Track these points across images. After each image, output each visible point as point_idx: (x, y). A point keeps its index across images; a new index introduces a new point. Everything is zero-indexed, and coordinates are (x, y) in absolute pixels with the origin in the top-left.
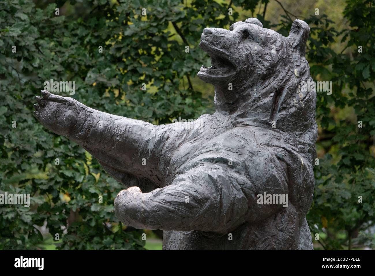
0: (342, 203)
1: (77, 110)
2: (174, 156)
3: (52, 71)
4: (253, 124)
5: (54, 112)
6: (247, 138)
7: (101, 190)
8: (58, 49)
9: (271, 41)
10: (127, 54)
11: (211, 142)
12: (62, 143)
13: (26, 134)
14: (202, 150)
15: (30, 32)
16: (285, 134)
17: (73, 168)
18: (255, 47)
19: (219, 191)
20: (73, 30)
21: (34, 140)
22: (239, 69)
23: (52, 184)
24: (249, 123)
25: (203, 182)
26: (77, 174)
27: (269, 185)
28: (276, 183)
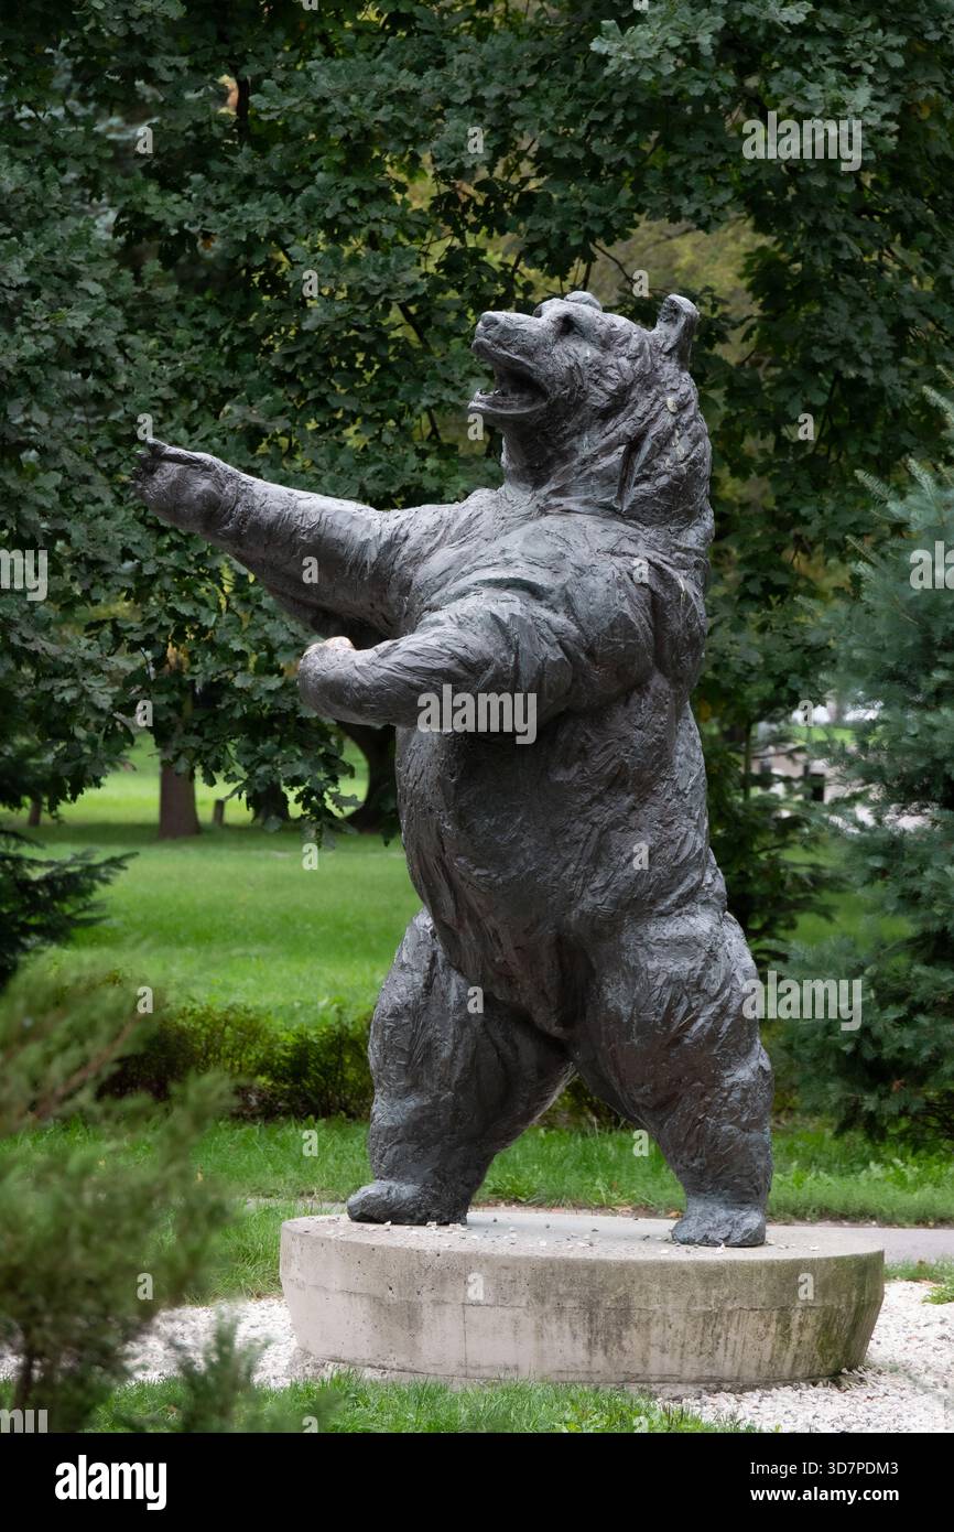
0: (744, 673)
1: (220, 481)
2: (419, 574)
3: (152, 399)
4: (582, 509)
5: (174, 483)
6: (571, 538)
7: (254, 644)
8: (165, 353)
9: (620, 340)
10: (308, 367)
11: (495, 547)
12: (173, 546)
13: (100, 527)
14: (477, 563)
15: (108, 319)
16: (647, 530)
17: (195, 599)
18: (587, 352)
19: (512, 646)
20: (195, 314)
21: (118, 539)
22: (553, 396)
23: (152, 630)
24: (573, 507)
25: (479, 628)
26: (204, 611)
27: (614, 635)
28: (629, 632)
